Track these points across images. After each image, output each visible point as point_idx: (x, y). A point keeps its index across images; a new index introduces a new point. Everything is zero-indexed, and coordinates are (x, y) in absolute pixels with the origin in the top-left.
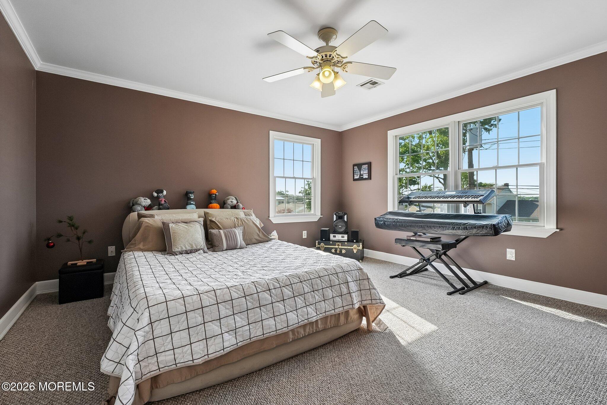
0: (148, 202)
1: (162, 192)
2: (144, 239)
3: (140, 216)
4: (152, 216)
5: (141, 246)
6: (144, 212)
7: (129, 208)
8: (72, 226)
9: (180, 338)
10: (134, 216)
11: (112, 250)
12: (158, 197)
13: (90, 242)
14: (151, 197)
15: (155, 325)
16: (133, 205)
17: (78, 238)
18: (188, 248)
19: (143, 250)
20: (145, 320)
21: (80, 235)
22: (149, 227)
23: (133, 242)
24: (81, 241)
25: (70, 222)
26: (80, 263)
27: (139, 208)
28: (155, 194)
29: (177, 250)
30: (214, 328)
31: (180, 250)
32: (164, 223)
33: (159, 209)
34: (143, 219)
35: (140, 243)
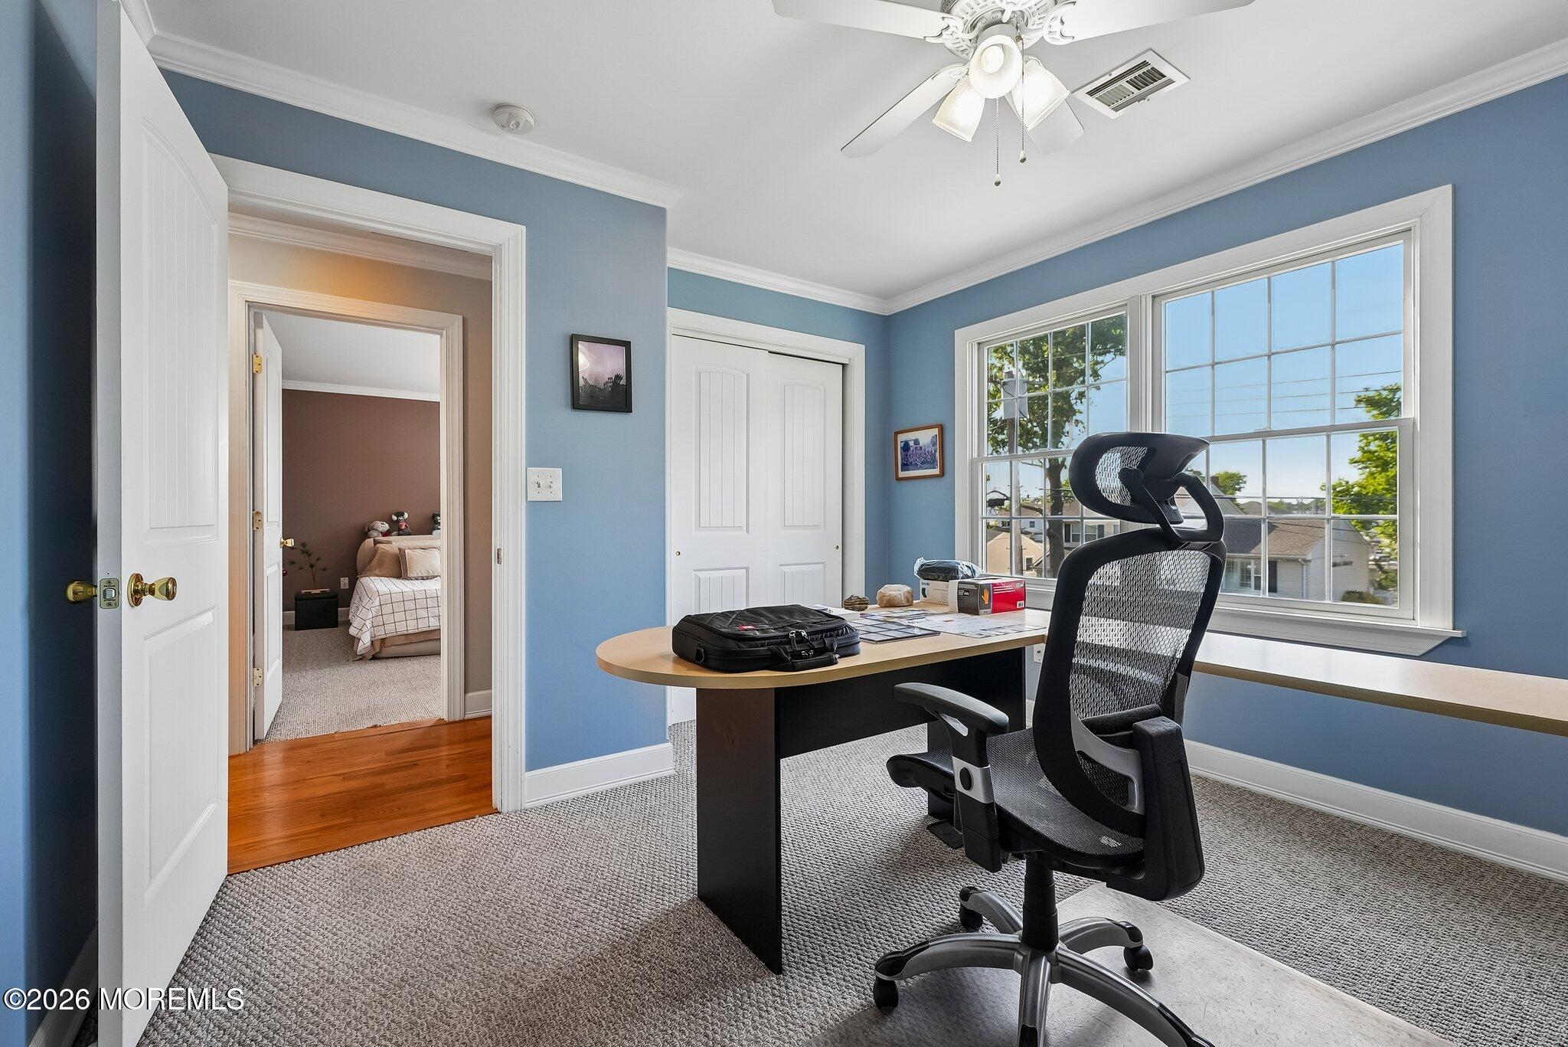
0: (386, 527)
1: (403, 515)
2: (380, 565)
3: (376, 542)
4: (389, 542)
5: (377, 572)
6: (381, 538)
7: (365, 534)
8: (304, 552)
9: (399, 616)
10: (369, 542)
11: (344, 582)
12: (398, 521)
13: (324, 569)
14: (390, 522)
15: (383, 607)
16: (369, 531)
17: (312, 566)
18: (425, 574)
19: (378, 576)
20: (377, 603)
21: (313, 561)
22: (384, 553)
23: (368, 567)
24: (314, 569)
25: (303, 548)
26: (313, 592)
27: (375, 534)
28: (395, 518)
29: (412, 575)
30: (424, 613)
31: (415, 575)
32: (400, 549)
33: (399, 535)
34: (378, 545)
35: (376, 568)
